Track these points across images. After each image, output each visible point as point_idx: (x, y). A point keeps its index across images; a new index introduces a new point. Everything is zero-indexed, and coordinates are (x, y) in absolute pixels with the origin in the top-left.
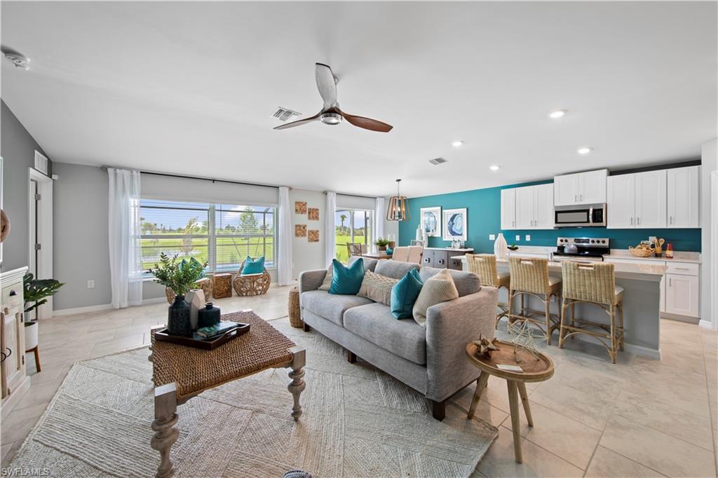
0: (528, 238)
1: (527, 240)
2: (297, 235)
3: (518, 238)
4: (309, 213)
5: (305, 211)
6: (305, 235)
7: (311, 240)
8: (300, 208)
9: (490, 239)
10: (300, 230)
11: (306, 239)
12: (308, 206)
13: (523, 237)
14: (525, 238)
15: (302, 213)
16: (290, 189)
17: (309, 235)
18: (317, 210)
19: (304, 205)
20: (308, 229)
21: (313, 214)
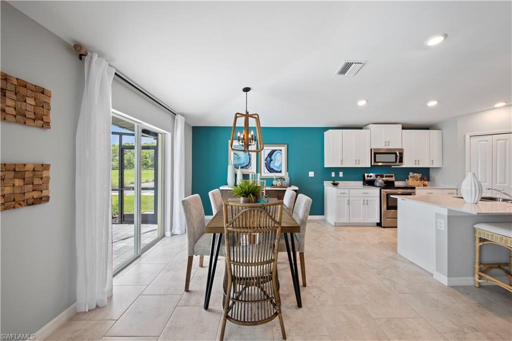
0: (341, 174)
1: (340, 176)
3: (333, 174)
9: (310, 176)
13: (337, 174)
14: (339, 174)
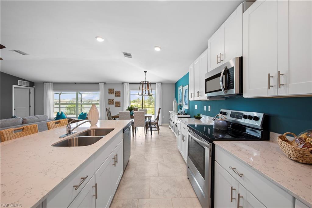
2: (109, 104)
4: (115, 93)
5: (113, 93)
6: (113, 104)
7: (116, 106)
8: (111, 91)
10: (110, 101)
11: (114, 105)
12: (115, 90)
15: (112, 94)
16: (105, 83)
17: (115, 104)
18: (120, 92)
19: (112, 90)
20: (115, 101)
21: (118, 94)
